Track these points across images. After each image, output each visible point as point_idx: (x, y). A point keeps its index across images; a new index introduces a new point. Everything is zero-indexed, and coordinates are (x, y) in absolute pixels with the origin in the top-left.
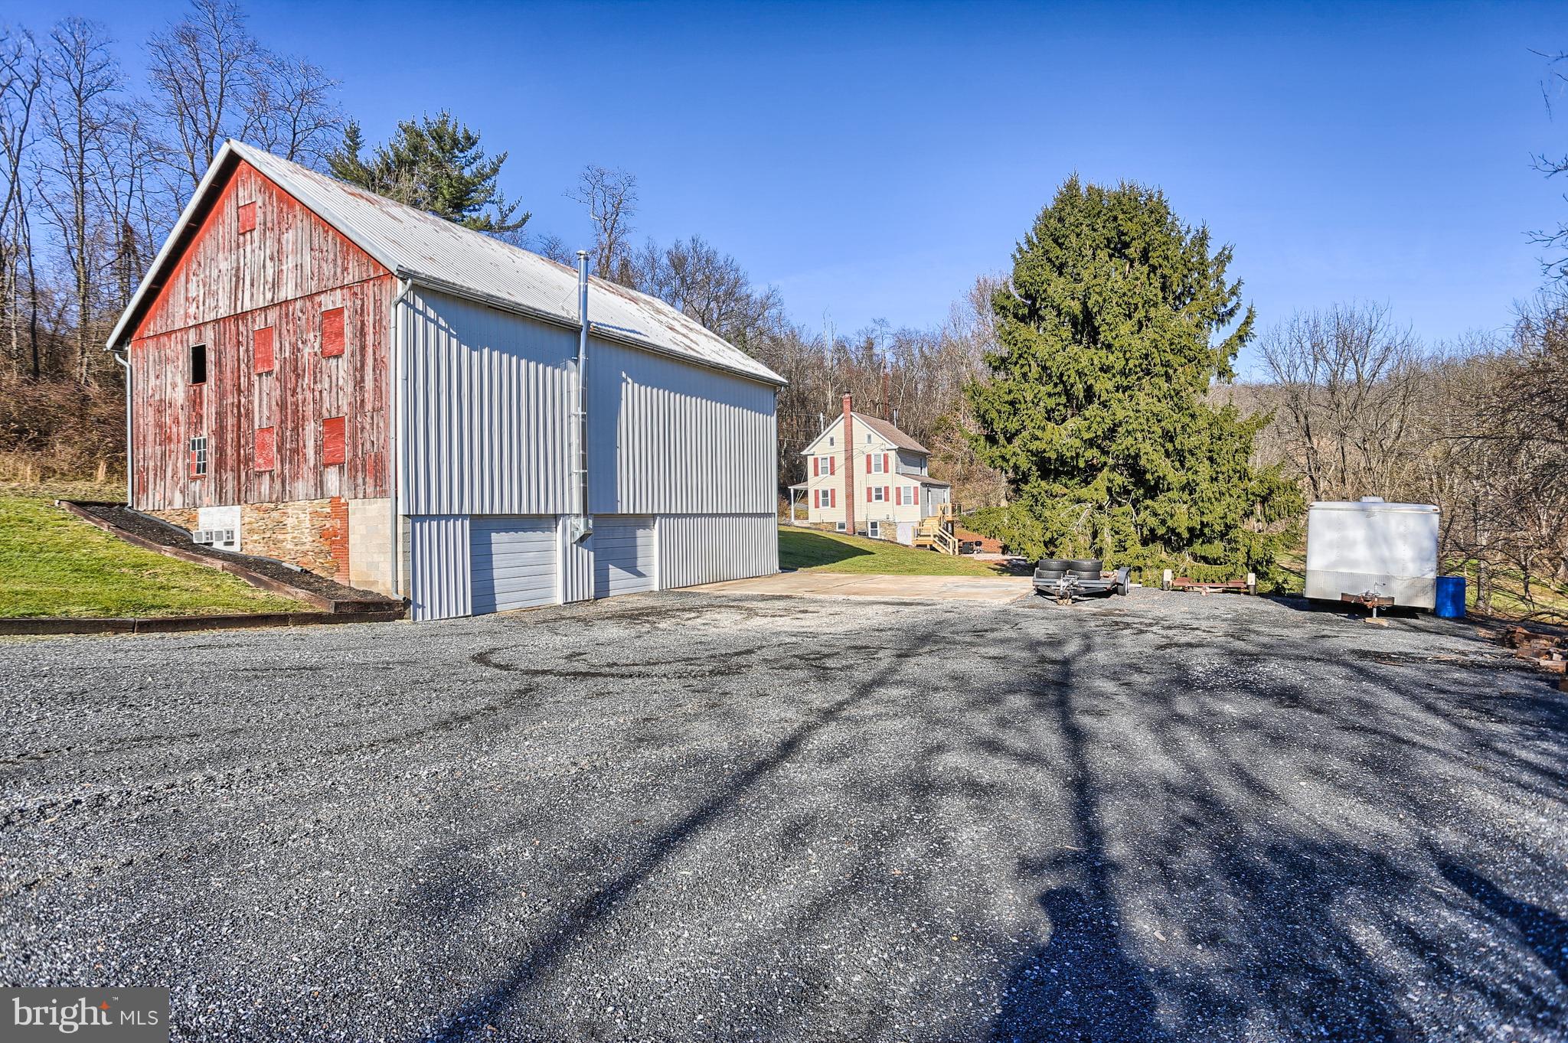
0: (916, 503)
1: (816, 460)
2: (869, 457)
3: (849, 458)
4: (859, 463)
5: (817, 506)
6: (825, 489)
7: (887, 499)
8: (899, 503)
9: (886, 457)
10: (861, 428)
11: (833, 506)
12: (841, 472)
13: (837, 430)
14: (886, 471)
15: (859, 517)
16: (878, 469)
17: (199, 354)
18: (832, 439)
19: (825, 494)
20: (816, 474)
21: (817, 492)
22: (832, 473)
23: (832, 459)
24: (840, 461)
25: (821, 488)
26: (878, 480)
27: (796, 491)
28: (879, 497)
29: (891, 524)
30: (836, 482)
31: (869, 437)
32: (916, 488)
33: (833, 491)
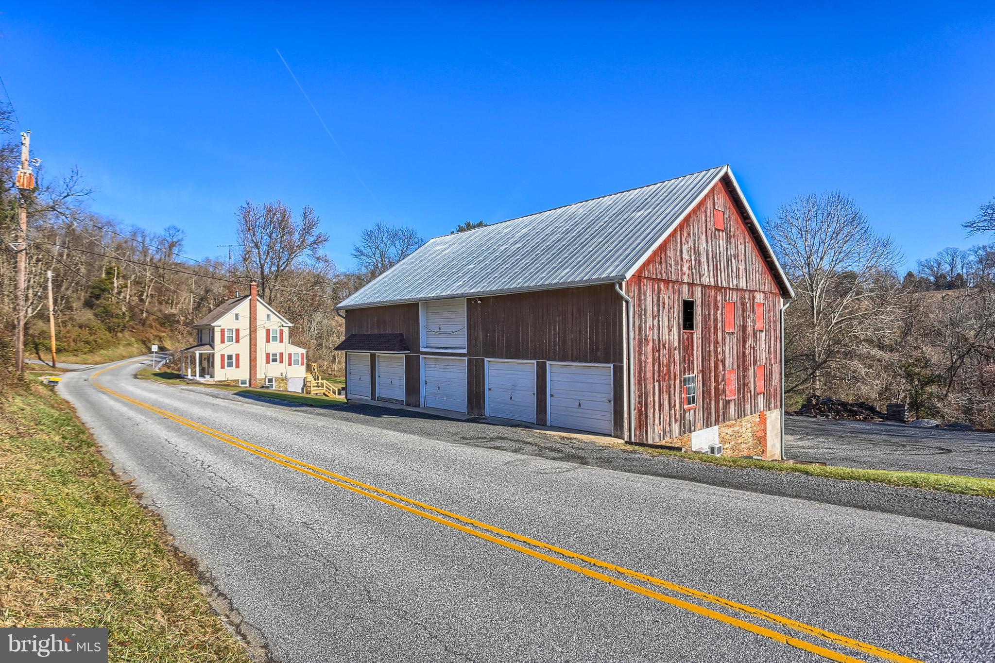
0: (302, 364)
1: (223, 331)
2: (268, 331)
3: (253, 330)
4: (261, 335)
5: (223, 367)
6: (230, 353)
7: (281, 362)
8: (290, 364)
9: (282, 332)
10: (262, 310)
11: (237, 366)
12: (245, 341)
13: (243, 308)
14: (281, 341)
15: (260, 375)
16: (275, 339)
17: (688, 307)
18: (237, 315)
19: (230, 357)
20: (223, 342)
21: (223, 356)
22: (238, 341)
23: (238, 331)
24: (245, 333)
25: (227, 353)
26: (275, 347)
27: (201, 355)
28: (275, 360)
29: (284, 380)
30: (242, 349)
31: (268, 316)
32: (302, 354)
33: (238, 356)
